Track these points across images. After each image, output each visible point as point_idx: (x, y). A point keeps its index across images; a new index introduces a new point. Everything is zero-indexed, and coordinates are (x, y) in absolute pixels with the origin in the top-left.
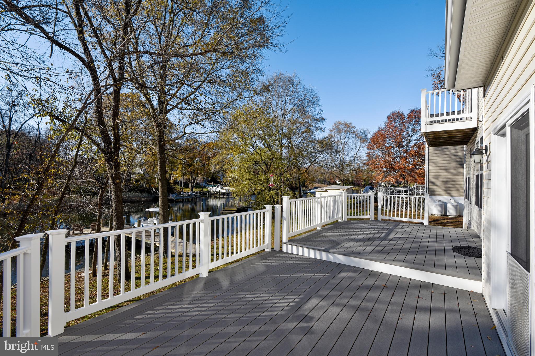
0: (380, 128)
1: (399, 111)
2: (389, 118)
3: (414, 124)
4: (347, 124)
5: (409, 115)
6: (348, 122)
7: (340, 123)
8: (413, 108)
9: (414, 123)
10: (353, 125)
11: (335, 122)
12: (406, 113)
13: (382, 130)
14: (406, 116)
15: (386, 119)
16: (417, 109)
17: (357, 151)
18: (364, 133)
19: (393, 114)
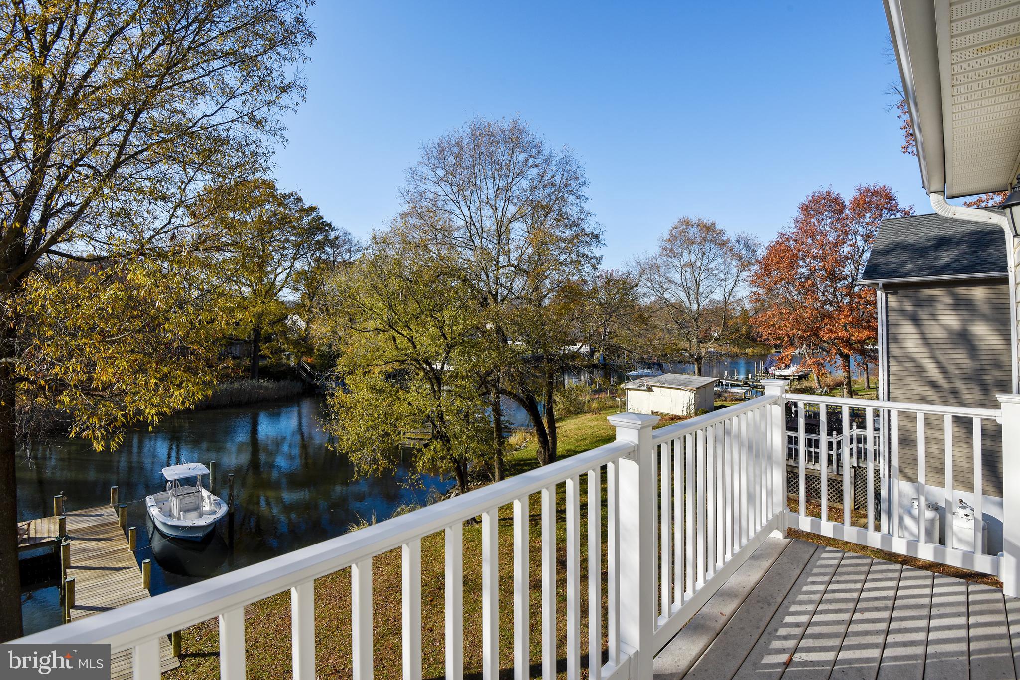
0: (782, 235)
1: (829, 193)
2: (805, 209)
3: (868, 224)
4: (705, 226)
5: (856, 202)
6: (708, 219)
7: (687, 223)
8: (864, 185)
9: (867, 220)
10: (719, 227)
11: (676, 221)
12: (848, 197)
13: (788, 240)
14: (847, 203)
15: (796, 213)
16: (875, 187)
17: (729, 287)
18: (746, 245)
19: (815, 200)
